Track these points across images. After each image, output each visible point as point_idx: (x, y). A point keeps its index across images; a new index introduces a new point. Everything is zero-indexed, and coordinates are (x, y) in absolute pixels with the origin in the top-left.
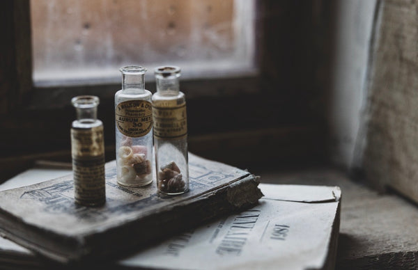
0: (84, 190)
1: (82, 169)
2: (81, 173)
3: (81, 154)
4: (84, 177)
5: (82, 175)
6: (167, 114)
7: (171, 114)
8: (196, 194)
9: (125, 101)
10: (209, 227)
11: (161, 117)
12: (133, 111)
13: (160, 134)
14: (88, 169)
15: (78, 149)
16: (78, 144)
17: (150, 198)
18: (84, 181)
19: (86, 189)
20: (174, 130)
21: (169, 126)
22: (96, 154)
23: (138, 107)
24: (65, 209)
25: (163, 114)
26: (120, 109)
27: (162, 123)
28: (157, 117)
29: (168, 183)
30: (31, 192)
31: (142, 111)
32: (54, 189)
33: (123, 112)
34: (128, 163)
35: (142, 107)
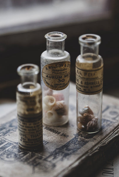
0: (29, 140)
1: (28, 125)
3: (27, 113)
4: (29, 130)
5: (27, 129)
6: (91, 74)
7: (94, 74)
8: (109, 132)
9: (53, 62)
11: (85, 77)
12: (59, 70)
13: (84, 90)
14: (32, 124)
15: (24, 109)
16: (24, 105)
17: (75, 138)
18: (29, 133)
19: (31, 139)
20: (96, 86)
21: (93, 83)
22: (38, 112)
23: (62, 67)
24: (16, 155)
25: (88, 74)
26: (47, 69)
27: (86, 81)
28: (81, 76)
29: (87, 125)
31: (65, 69)
33: (50, 72)
34: (52, 109)
35: (65, 66)
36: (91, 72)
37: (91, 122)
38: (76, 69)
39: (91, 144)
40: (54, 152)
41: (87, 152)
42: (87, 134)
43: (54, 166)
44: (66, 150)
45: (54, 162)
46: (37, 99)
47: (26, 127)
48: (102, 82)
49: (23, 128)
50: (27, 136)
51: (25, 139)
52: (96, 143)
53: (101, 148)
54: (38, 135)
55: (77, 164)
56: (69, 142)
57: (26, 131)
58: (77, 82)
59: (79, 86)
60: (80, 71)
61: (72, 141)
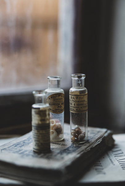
0: (42, 144)
1: (41, 132)
2: (40, 134)
3: (40, 123)
4: (42, 136)
6: (81, 98)
9: (53, 94)
10: (104, 158)
11: (77, 100)
12: (58, 99)
13: (77, 110)
14: (44, 131)
15: (38, 120)
17: (72, 145)
18: (42, 138)
20: (84, 107)
21: (82, 105)
22: (48, 122)
23: (60, 97)
24: (33, 156)
25: (79, 98)
26: (49, 99)
27: (78, 103)
28: (74, 100)
29: (79, 137)
30: (4, 149)
31: (61, 99)
32: (15, 146)
33: (52, 100)
34: (53, 129)
35: (62, 97)
36: (81, 96)
37: (81, 135)
38: (70, 96)
39: (83, 147)
40: (59, 152)
41: (83, 151)
42: (79, 144)
43: (63, 158)
44: (68, 151)
46: (47, 113)
48: (87, 105)
49: (37, 135)
50: (40, 141)
51: (39, 144)
52: (87, 146)
53: (91, 148)
55: (78, 156)
57: (39, 137)
58: (71, 105)
59: (73, 108)
60: (73, 96)
61: (70, 147)
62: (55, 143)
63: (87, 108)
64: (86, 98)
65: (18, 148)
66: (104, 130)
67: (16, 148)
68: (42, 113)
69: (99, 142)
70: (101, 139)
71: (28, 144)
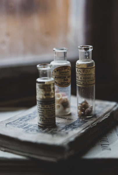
0: (46, 118)
1: (45, 106)
3: (44, 97)
4: (46, 111)
5: (45, 110)
6: (88, 71)
9: (59, 67)
10: (111, 133)
11: (84, 73)
12: (64, 72)
13: (83, 83)
14: (49, 106)
15: (42, 95)
16: (43, 91)
17: (78, 120)
18: (46, 113)
19: (47, 118)
20: (91, 80)
21: (89, 78)
22: (52, 97)
23: (66, 70)
25: (85, 71)
26: (55, 72)
27: (84, 77)
28: (81, 73)
29: (86, 111)
30: (9, 123)
31: (68, 72)
32: (20, 120)
33: (57, 74)
34: (60, 102)
35: (68, 69)
36: (88, 69)
37: (88, 109)
38: (77, 69)
39: (90, 122)
40: (65, 127)
41: (89, 126)
42: (85, 118)
43: (67, 133)
44: (73, 126)
45: (67, 131)
47: (44, 109)
48: (95, 78)
49: (42, 109)
50: (45, 116)
51: (43, 119)
52: (94, 121)
53: (98, 123)
54: (52, 115)
55: (83, 131)
56: (74, 122)
57: (44, 112)
58: (77, 79)
59: (79, 82)
60: (80, 69)
61: (76, 122)
62: (61, 118)
63: (94, 81)
64: (93, 72)
65: (23, 122)
66: (113, 104)
67: (21, 122)
68: (46, 88)
69: (107, 117)
70: (109, 113)
71: (34, 117)
